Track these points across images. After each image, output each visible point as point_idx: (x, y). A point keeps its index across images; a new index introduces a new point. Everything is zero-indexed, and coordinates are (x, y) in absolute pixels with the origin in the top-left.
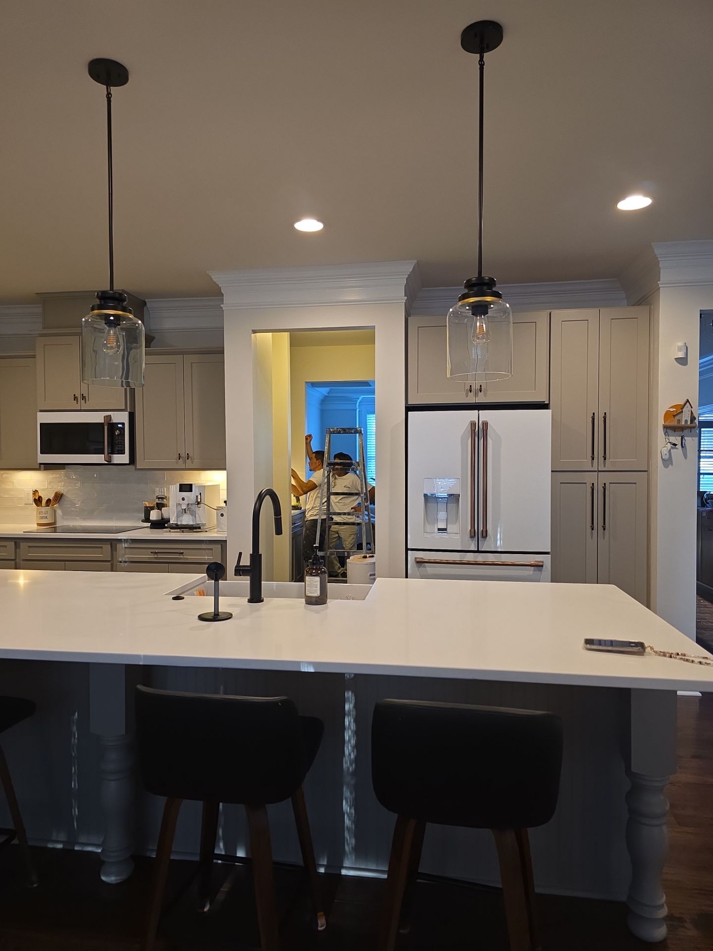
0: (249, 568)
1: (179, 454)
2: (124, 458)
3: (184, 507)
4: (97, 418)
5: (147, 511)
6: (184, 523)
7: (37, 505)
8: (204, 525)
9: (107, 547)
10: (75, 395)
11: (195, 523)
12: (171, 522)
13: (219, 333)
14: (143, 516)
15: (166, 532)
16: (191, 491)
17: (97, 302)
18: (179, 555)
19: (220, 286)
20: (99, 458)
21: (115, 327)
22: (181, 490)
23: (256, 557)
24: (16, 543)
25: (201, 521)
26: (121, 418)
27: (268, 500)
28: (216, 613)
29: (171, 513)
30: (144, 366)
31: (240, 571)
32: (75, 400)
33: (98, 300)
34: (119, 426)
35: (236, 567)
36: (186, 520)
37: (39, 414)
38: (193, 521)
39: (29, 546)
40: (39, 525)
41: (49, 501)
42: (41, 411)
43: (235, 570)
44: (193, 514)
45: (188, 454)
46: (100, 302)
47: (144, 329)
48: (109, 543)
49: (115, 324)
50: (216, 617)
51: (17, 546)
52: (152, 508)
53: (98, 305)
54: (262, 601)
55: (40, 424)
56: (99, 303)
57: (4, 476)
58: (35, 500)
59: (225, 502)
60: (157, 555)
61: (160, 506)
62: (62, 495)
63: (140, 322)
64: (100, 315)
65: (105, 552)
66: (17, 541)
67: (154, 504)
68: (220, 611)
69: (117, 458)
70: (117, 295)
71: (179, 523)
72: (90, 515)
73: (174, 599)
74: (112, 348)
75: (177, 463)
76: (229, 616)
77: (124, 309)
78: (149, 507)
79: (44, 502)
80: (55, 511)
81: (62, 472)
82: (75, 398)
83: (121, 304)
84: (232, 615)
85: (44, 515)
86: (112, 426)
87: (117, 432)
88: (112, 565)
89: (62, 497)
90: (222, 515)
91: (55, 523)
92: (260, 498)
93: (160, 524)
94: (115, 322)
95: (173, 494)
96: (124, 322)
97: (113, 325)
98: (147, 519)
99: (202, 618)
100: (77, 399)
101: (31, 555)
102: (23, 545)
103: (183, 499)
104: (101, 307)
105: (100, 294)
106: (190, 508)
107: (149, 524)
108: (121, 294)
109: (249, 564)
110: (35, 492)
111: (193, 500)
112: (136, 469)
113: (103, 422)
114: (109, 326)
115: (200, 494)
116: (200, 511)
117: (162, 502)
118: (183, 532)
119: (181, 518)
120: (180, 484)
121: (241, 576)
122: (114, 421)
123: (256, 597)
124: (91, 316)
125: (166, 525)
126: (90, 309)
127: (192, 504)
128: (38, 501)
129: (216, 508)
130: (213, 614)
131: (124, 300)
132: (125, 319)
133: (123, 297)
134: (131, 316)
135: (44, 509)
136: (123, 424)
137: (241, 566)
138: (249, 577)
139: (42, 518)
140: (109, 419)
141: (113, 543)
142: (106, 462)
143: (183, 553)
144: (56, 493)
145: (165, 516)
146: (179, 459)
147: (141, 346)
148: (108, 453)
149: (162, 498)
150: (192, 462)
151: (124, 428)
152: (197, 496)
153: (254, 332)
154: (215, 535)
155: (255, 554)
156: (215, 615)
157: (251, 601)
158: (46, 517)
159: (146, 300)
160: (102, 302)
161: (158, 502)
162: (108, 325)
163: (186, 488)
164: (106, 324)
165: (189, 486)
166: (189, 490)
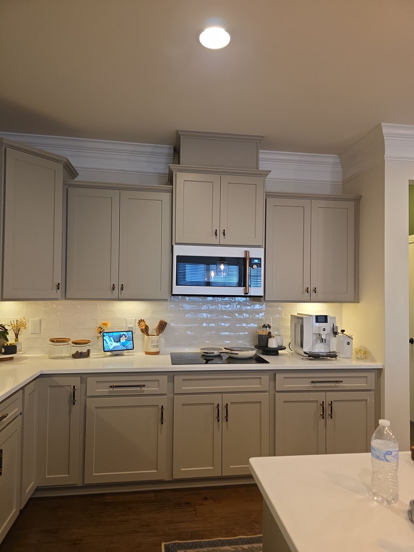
3: (324, 337)
4: (240, 253)
5: (263, 339)
6: (317, 350)
7: (146, 336)
9: (266, 378)
11: (328, 352)
16: (326, 321)
18: (337, 384)
22: (317, 322)
25: (333, 349)
26: (256, 253)
32: (215, 234)
34: (256, 261)
36: (320, 349)
37: (176, 246)
38: (325, 349)
42: (178, 244)
45: (315, 289)
51: (169, 380)
52: (269, 337)
55: (177, 256)
58: (142, 330)
60: (315, 384)
62: (166, 324)
69: (254, 291)
75: (303, 296)
85: (156, 344)
86: (251, 261)
87: (256, 267)
90: (348, 343)
100: (217, 234)
102: (178, 378)
103: (324, 330)
110: (141, 321)
112: (264, 301)
113: (245, 257)
115: (333, 324)
122: (252, 256)
128: (146, 331)
135: (154, 338)
136: (260, 259)
139: (154, 346)
140: (248, 255)
142: (245, 295)
143: (342, 381)
144: (159, 321)
146: (307, 292)
151: (261, 263)
158: (157, 346)
163: (321, 319)
165: (324, 317)
166: (324, 321)
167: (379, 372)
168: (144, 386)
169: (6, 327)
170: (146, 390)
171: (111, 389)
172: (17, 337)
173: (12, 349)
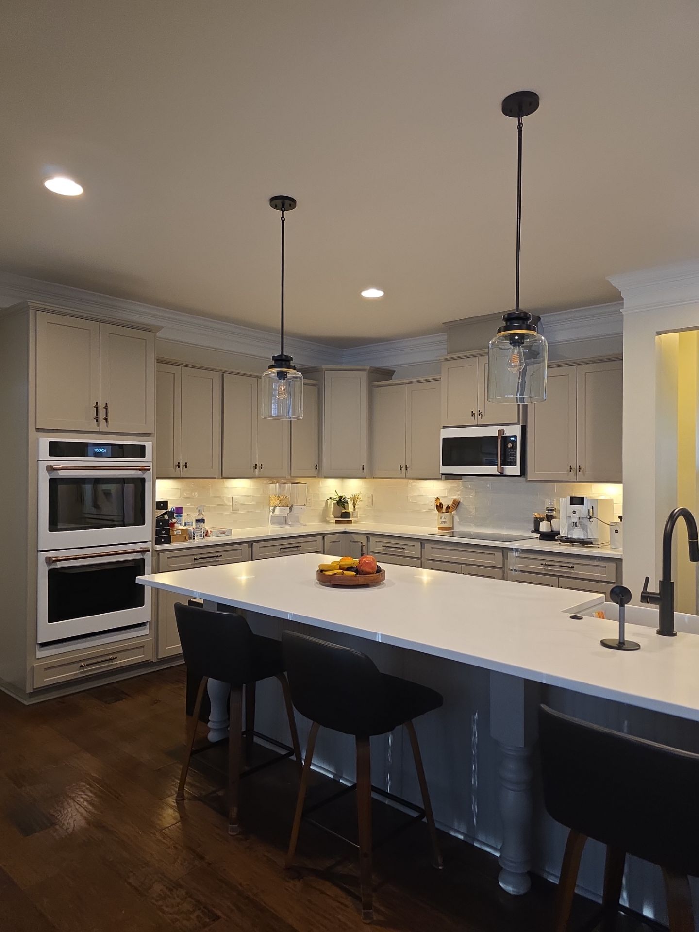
0: (659, 596)
1: (571, 466)
2: (516, 470)
3: (575, 520)
4: (492, 432)
5: (537, 522)
6: (575, 536)
7: (439, 512)
8: (596, 540)
9: (499, 555)
10: (472, 412)
11: (586, 538)
12: (562, 535)
13: (618, 339)
14: (532, 527)
15: (556, 544)
16: (583, 504)
17: (504, 324)
18: (570, 570)
19: (620, 290)
20: (493, 470)
21: (519, 346)
22: (571, 503)
23: (667, 584)
24: (421, 543)
25: (592, 536)
26: (514, 431)
27: (681, 522)
28: (621, 641)
29: (561, 525)
30: (546, 380)
31: (646, 598)
32: (472, 416)
33: (504, 323)
34: (512, 439)
35: (642, 592)
36: (577, 534)
37: (442, 429)
38: (584, 536)
39: (432, 548)
40: (440, 528)
41: (448, 507)
42: (444, 427)
43: (642, 596)
44: (584, 528)
45: (579, 466)
46: (506, 323)
47: (547, 344)
48: (501, 551)
49: (519, 342)
50: (621, 645)
51: (422, 547)
52: (542, 520)
53: (505, 326)
54: (675, 635)
55: (443, 439)
56: (505, 325)
57: (414, 484)
58: (437, 506)
59: (620, 517)
60: (547, 567)
61: (549, 518)
62: (459, 503)
63: (543, 338)
64: (505, 337)
65: (496, 559)
66: (423, 542)
67: (543, 516)
68: (625, 639)
69: (509, 470)
70: (522, 315)
71: (569, 537)
72: (482, 522)
73: (574, 617)
74: (515, 366)
75: (568, 474)
76: (635, 647)
77: (528, 328)
78: (539, 518)
79: (444, 508)
80: (453, 517)
81: (460, 482)
82: (473, 415)
83: (525, 323)
84: (640, 646)
85: (444, 520)
86: (505, 439)
87: (510, 445)
88: (503, 573)
89: (459, 505)
90: (616, 531)
91: (452, 528)
92: (673, 518)
93: (551, 536)
94: (520, 341)
95: (563, 506)
96: (528, 340)
97: (518, 344)
98: (537, 530)
99: (604, 644)
100: (474, 415)
101: (435, 556)
102: (428, 546)
103: (574, 512)
104: (506, 328)
105: (506, 315)
106: (581, 522)
107: (538, 536)
108: (526, 313)
109: (658, 592)
110: (438, 498)
111: (585, 514)
112: (527, 481)
113: (497, 436)
114: (514, 346)
115: (592, 507)
116: (591, 525)
117: (552, 514)
118: (573, 545)
119: (572, 531)
120: (571, 497)
121: (648, 603)
122: (507, 434)
123: (667, 629)
124: (498, 338)
125: (556, 538)
126: (497, 331)
127: (583, 518)
128: (439, 507)
129: (609, 523)
130: (618, 642)
131: (528, 319)
132: (528, 336)
133: (528, 316)
134: (534, 333)
135: (444, 514)
136: (515, 437)
137: (648, 593)
138: (658, 606)
139: (442, 522)
140: (502, 434)
141: (505, 551)
142: (499, 474)
143: (574, 568)
144: (454, 500)
145: (555, 529)
146: (571, 471)
147: (543, 361)
148: (501, 465)
149: (552, 510)
150: (584, 474)
151: (516, 441)
152: (589, 510)
153: (659, 333)
154: (609, 552)
155: (666, 581)
156: (620, 643)
157: (660, 633)
158: (445, 522)
159: (540, 316)
160: (508, 324)
161: (548, 513)
162: (513, 344)
163: (578, 501)
164: (510, 344)
165: (580, 499)
166: (580, 503)
167: (618, 562)
168: (403, 548)
169: (347, 499)
170: (407, 552)
171: (384, 548)
172: (354, 507)
173: (347, 515)
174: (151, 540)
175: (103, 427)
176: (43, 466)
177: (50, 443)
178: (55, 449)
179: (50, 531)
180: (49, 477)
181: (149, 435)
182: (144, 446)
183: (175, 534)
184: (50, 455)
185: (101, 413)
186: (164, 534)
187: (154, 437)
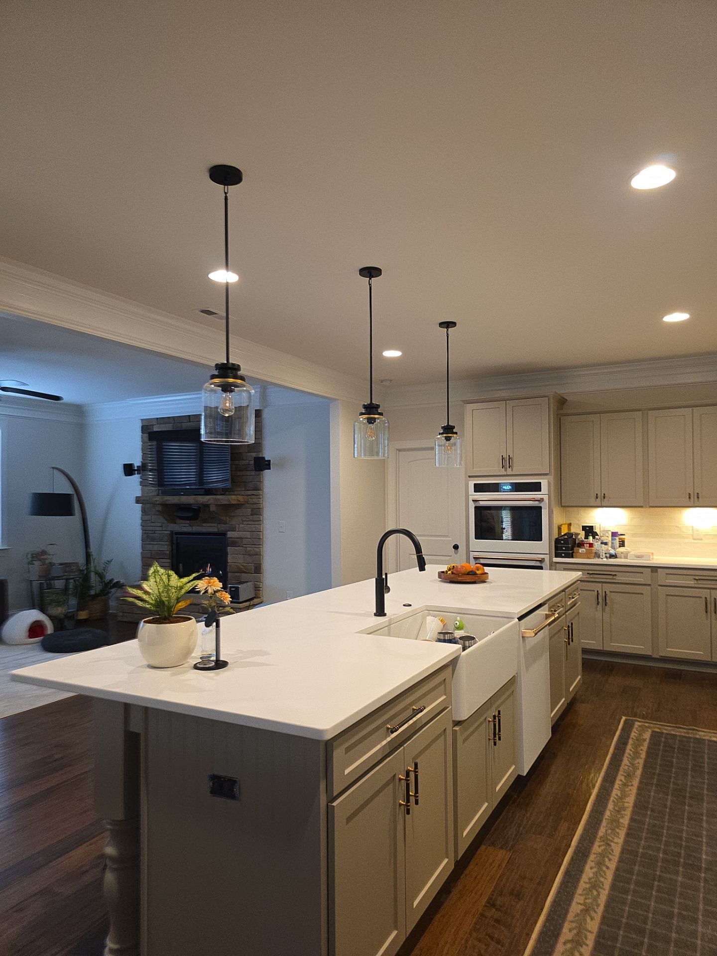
174: (548, 553)
175: (509, 472)
176: (471, 498)
177: (475, 484)
178: (479, 488)
179: (476, 539)
180: (474, 506)
181: (546, 474)
182: (540, 483)
183: (580, 552)
184: (475, 492)
185: (507, 462)
186: (564, 550)
187: (551, 475)
